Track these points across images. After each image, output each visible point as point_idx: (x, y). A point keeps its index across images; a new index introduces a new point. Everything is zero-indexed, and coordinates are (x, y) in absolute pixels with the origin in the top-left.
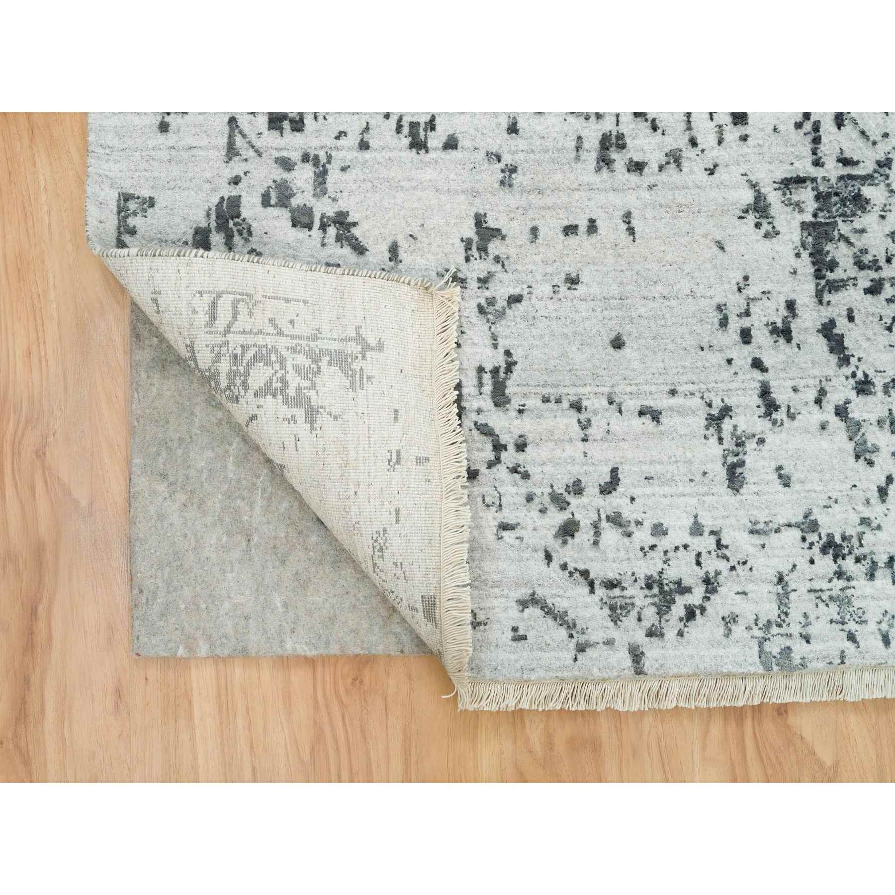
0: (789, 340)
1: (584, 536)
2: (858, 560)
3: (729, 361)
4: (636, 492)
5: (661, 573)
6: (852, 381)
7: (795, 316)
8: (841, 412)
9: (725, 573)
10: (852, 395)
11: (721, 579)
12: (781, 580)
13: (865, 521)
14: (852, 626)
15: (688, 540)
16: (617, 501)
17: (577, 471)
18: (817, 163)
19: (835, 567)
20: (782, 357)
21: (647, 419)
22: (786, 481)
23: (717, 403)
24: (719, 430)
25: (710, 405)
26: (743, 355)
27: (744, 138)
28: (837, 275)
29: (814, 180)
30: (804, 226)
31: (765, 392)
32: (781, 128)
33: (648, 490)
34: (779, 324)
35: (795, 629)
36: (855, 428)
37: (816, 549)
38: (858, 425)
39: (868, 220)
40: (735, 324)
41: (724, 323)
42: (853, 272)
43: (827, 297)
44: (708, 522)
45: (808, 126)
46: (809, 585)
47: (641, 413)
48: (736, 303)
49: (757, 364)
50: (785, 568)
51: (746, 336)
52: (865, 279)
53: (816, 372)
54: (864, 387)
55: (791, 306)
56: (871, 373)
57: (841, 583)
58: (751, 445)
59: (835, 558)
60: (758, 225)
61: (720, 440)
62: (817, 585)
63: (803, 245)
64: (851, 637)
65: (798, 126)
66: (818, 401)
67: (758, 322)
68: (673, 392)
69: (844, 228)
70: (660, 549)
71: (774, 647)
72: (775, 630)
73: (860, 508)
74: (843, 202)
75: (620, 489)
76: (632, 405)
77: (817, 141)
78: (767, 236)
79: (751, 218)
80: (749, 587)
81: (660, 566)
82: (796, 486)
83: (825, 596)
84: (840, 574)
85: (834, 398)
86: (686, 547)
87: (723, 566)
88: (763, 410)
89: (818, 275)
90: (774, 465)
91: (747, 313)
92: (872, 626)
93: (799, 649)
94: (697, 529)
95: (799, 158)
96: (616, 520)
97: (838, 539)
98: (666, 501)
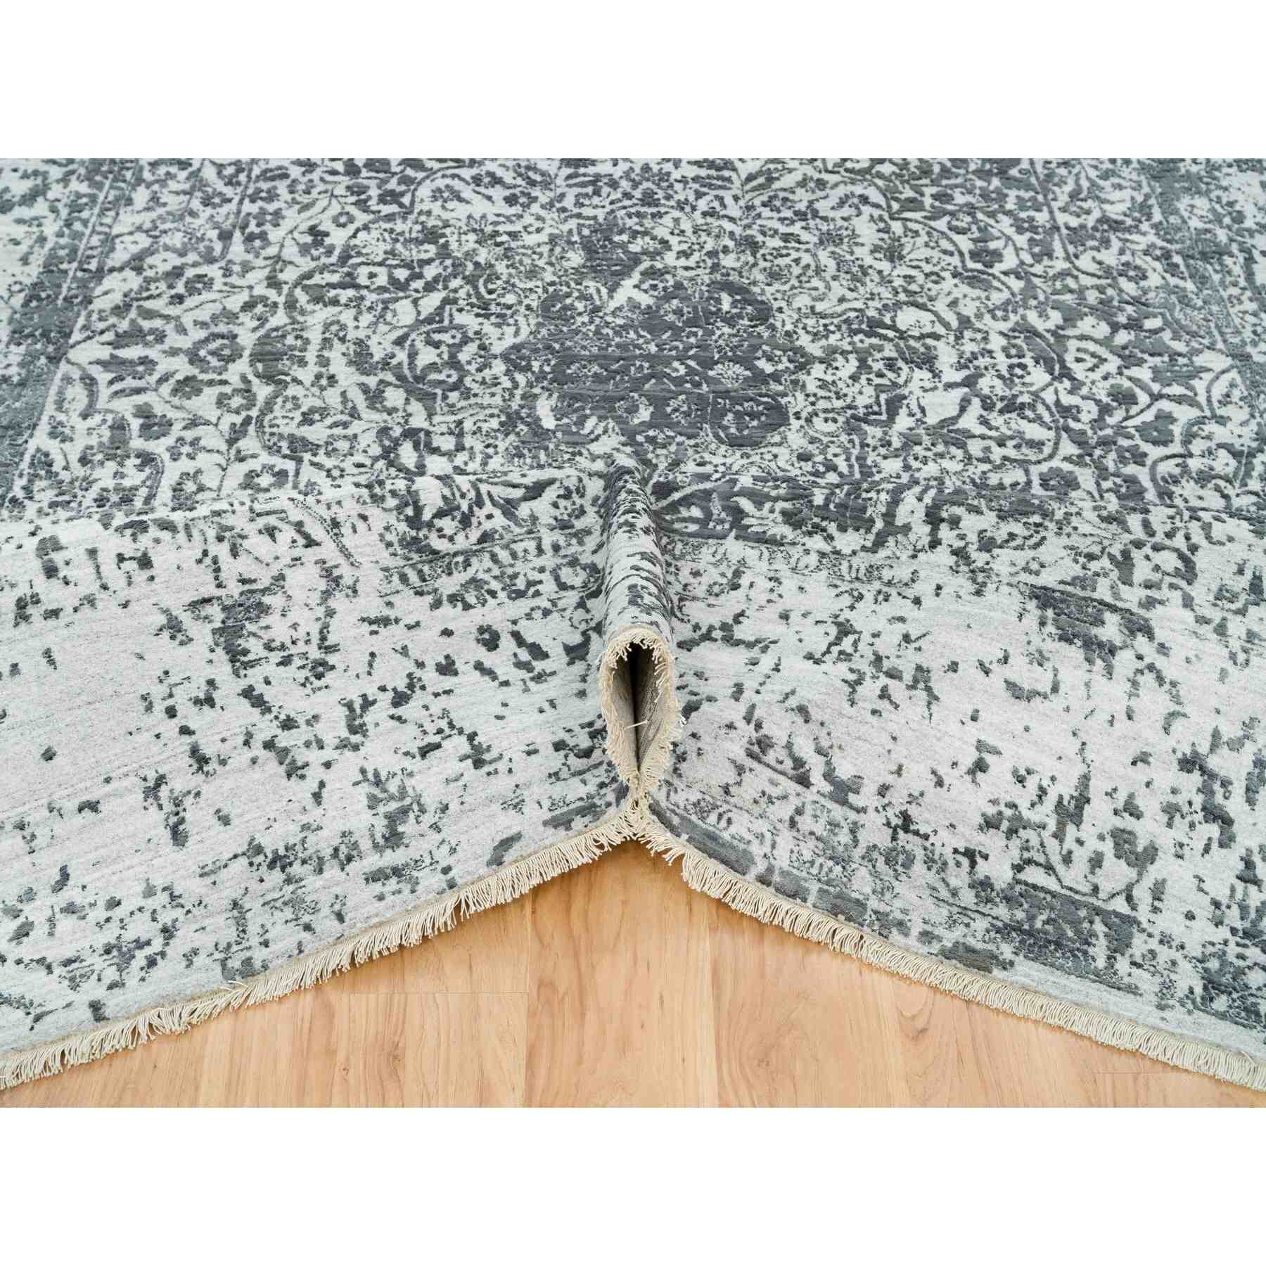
0: (213, 706)
1: (39, 932)
2: (304, 862)
3: (158, 736)
4: (85, 881)
5: (119, 937)
6: (276, 723)
7: (215, 688)
8: (269, 745)
9: (182, 918)
10: (279, 731)
11: (178, 925)
12: (235, 905)
13: (305, 827)
14: (306, 919)
15: (142, 903)
16: (71, 893)
17: (26, 881)
18: (219, 586)
19: (283, 876)
20: (208, 719)
21: (87, 812)
22: (225, 821)
23: (152, 776)
24: (157, 798)
25: (145, 780)
26: (169, 729)
27: (152, 578)
28: (251, 657)
29: (219, 598)
30: (214, 632)
31: (195, 751)
32: (184, 566)
33: (97, 875)
34: (202, 696)
35: (255, 941)
36: (283, 755)
37: (264, 868)
38: (286, 751)
39: (273, 619)
40: (159, 707)
41: (149, 708)
42: (263, 653)
43: (242, 672)
44: (159, 882)
45: (208, 561)
46: (261, 901)
47: (80, 810)
48: (158, 691)
49: (185, 731)
50: (236, 894)
51: (171, 712)
52: (276, 657)
53: (242, 722)
54: (288, 724)
55: (211, 683)
56: (293, 715)
57: (291, 888)
58: (188, 802)
59: (283, 869)
60: (173, 637)
61: (160, 807)
62: (268, 898)
63: (217, 645)
64: (308, 928)
65: (199, 561)
66: (247, 743)
67: (181, 700)
68: (108, 780)
69: (250, 627)
70: (116, 919)
71: (235, 963)
72: (235, 948)
73: (298, 817)
74: (247, 610)
75: (70, 883)
76: (70, 805)
77: (217, 570)
78: (182, 643)
79: (166, 634)
80: (206, 923)
81: (117, 932)
82: (234, 822)
83: (278, 904)
84: (288, 881)
85: (260, 738)
86: (140, 909)
87: (179, 913)
88: (195, 766)
89: (233, 661)
90: (212, 810)
91: (171, 696)
92: (326, 911)
93: (259, 955)
94: (150, 892)
95: (202, 584)
96: (70, 909)
97: (282, 852)
98: (115, 878)
